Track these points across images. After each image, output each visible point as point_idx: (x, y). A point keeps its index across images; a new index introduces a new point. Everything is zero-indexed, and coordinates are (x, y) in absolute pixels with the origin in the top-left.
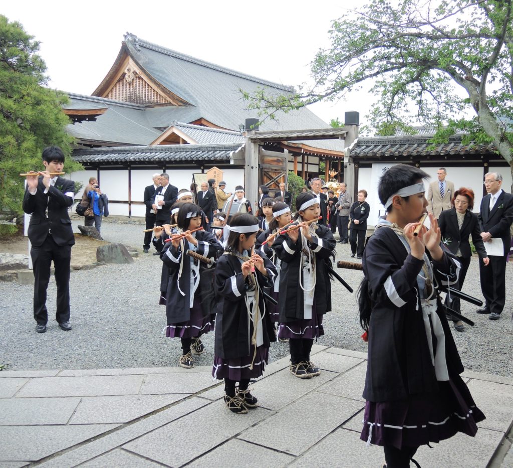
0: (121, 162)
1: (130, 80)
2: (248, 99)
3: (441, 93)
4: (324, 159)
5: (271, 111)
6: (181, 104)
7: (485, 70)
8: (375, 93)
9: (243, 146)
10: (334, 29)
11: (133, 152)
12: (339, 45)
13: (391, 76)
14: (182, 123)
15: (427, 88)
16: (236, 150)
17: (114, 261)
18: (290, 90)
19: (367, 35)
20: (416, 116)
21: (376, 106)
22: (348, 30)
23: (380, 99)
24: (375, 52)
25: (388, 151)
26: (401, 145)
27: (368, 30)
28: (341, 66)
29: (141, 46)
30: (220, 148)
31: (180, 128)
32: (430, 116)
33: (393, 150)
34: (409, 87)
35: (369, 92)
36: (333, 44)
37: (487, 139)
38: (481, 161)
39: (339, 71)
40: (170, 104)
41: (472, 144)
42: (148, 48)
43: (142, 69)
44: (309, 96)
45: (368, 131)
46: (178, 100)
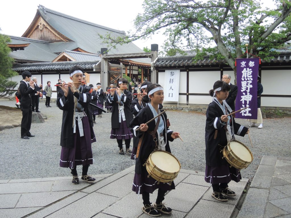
0: (37, 70)
1: (41, 29)
2: (102, 38)
3: (198, 35)
4: (140, 67)
5: (114, 44)
6: (67, 40)
7: (220, 23)
8: (166, 35)
9: (100, 62)
10: (145, 3)
11: (43, 65)
12: (148, 11)
13: (174, 27)
14: (68, 51)
15: (192, 32)
16: (96, 64)
17: (35, 122)
18: (123, 33)
19: (162, 6)
20: (186, 46)
21: (166, 41)
22: (152, 4)
23: (169, 38)
24: (165, 15)
25: (173, 63)
26: (180, 61)
27: (162, 4)
28: (149, 22)
29: (47, 12)
30: (88, 63)
31: (67, 53)
32: (193, 46)
33: (176, 63)
34: (183, 32)
35: (163, 34)
36: (145, 11)
37: (222, 57)
38: (219, 68)
39: (148, 24)
40: (62, 41)
41: (214, 60)
42: (50, 13)
43: (47, 23)
44: (133, 37)
45: (162, 53)
46: (66, 38)
